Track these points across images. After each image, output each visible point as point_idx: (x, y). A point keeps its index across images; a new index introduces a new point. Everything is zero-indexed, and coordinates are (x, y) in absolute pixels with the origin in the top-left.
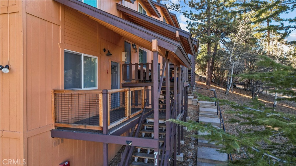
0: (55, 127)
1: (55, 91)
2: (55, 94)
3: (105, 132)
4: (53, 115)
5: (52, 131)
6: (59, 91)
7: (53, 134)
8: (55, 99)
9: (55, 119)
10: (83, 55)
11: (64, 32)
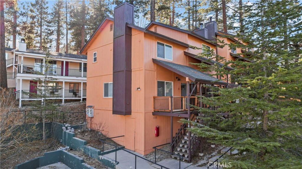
0: (154, 111)
1: (154, 97)
2: (154, 98)
3: (171, 112)
4: (153, 106)
5: (153, 112)
6: (155, 97)
7: (154, 114)
8: (154, 100)
9: (154, 108)
10: (165, 82)
11: (157, 73)
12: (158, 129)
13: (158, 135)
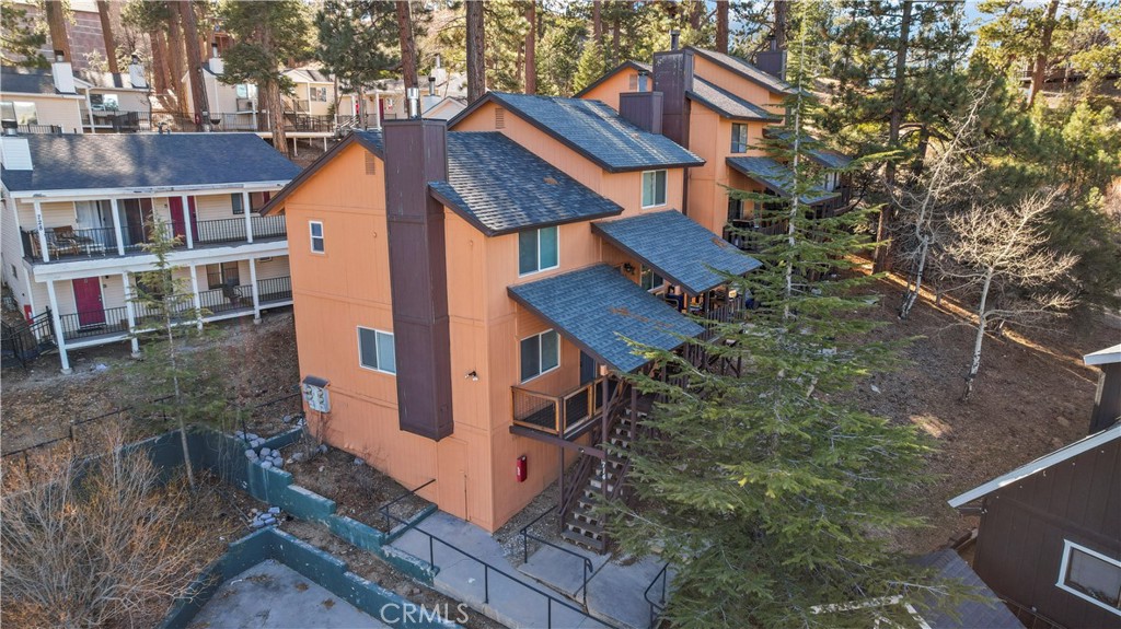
0: (514, 424)
1: (512, 387)
2: (513, 391)
3: (561, 436)
4: (511, 412)
5: (511, 427)
6: (516, 384)
7: (512, 430)
8: (513, 396)
9: (514, 418)
10: (541, 334)
11: (519, 323)
12: (524, 465)
13: (523, 477)
